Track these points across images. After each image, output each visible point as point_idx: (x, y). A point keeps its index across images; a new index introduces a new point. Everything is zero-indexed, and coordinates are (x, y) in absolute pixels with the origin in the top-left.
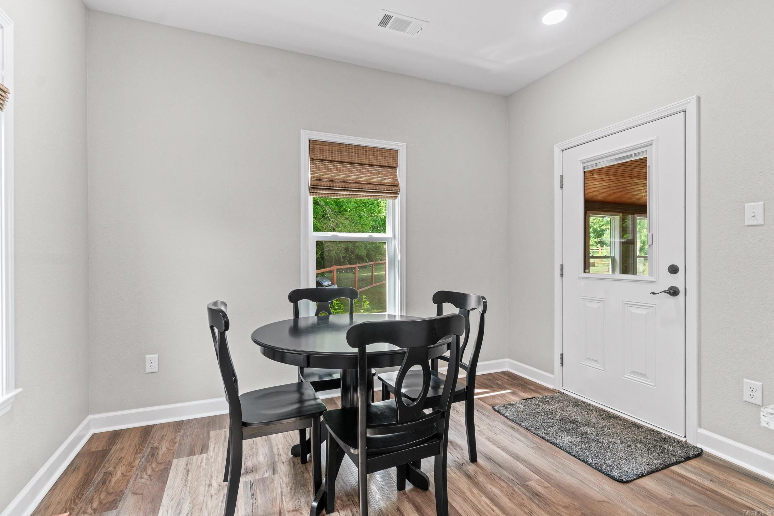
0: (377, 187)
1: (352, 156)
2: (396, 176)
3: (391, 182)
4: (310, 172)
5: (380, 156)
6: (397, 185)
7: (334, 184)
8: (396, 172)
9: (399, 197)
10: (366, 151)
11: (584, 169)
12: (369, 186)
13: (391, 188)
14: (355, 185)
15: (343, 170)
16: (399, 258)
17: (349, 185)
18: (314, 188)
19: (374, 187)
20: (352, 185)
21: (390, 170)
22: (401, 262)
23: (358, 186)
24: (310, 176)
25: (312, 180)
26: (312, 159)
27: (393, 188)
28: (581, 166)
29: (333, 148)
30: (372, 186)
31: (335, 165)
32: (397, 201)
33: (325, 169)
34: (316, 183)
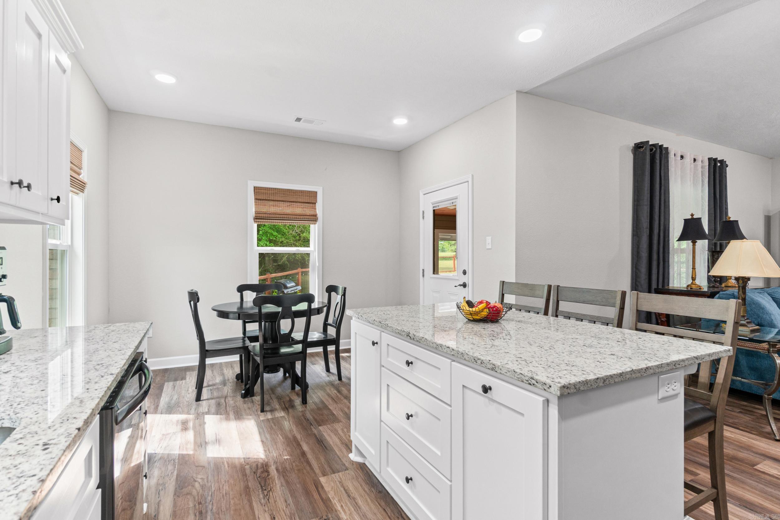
0: (301, 217)
1: (284, 196)
2: (315, 209)
3: (312, 213)
4: (254, 208)
5: (303, 196)
6: (316, 215)
7: (271, 216)
8: (315, 206)
9: (318, 223)
10: (294, 193)
11: (433, 208)
12: (295, 216)
13: (311, 217)
14: (285, 216)
15: (277, 206)
16: (318, 265)
17: (281, 216)
18: (257, 219)
19: (299, 217)
20: (283, 216)
21: (311, 205)
22: (318, 267)
23: (287, 216)
24: (254, 210)
25: (255, 213)
26: (256, 199)
27: (313, 217)
28: (432, 206)
29: (271, 191)
30: (297, 217)
31: (271, 203)
32: (317, 225)
33: (265, 205)
34: (258, 215)
